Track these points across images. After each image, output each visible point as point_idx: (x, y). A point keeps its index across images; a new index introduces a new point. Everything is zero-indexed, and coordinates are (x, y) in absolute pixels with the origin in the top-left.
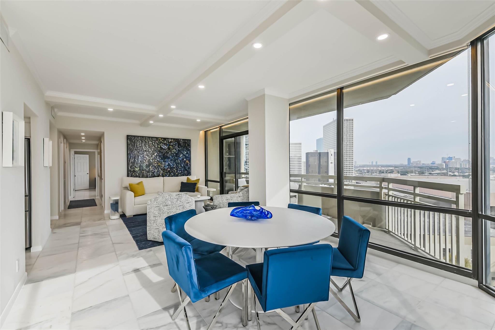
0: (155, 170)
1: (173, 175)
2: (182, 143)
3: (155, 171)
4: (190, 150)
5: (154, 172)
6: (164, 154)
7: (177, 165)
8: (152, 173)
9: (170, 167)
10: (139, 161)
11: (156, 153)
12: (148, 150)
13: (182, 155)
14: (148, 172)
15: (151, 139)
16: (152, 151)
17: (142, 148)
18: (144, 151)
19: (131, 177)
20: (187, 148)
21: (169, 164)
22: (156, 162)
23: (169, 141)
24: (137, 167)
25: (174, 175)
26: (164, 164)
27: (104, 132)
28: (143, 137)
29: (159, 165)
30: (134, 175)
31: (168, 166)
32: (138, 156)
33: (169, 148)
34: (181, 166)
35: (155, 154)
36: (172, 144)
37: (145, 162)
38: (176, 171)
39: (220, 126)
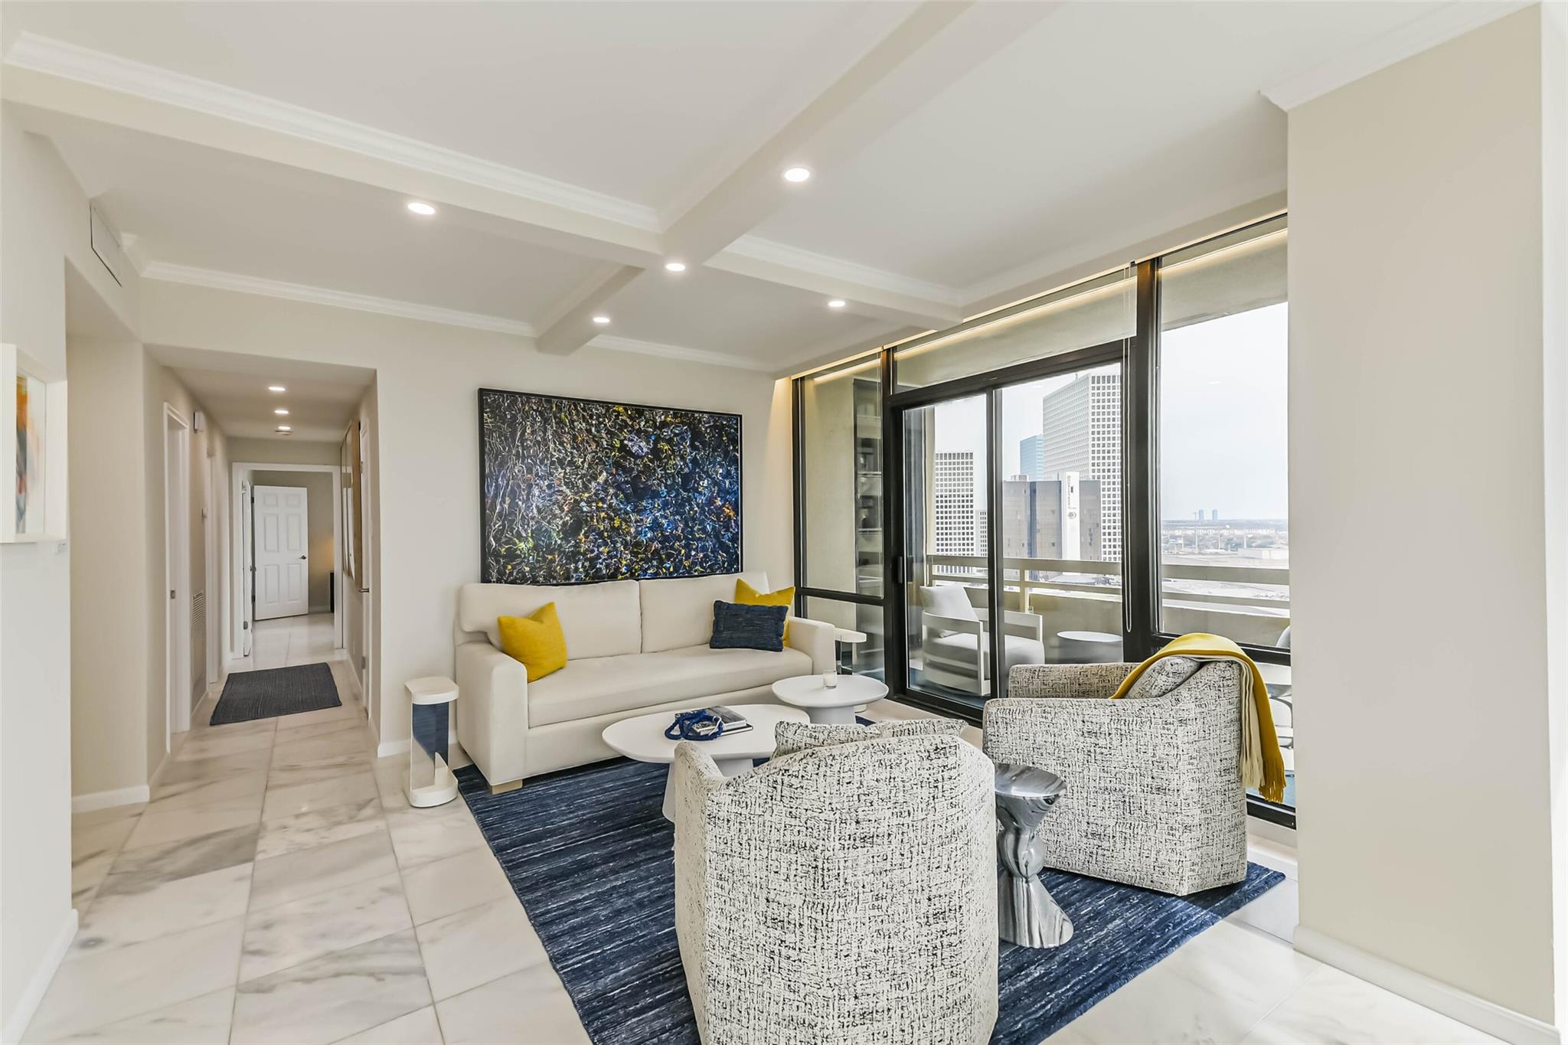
0: (601, 549)
1: (671, 569)
2: (706, 428)
3: (602, 553)
4: (736, 462)
5: (598, 557)
6: (638, 477)
7: (686, 525)
8: (587, 564)
9: (662, 534)
10: (535, 511)
11: (605, 474)
12: (573, 457)
13: (706, 481)
14: (573, 557)
15: (584, 410)
16: (586, 465)
17: (547, 450)
18: (553, 463)
19: (499, 581)
20: (726, 453)
21: (655, 519)
22: (603, 514)
23: (655, 422)
24: (524, 535)
25: (676, 570)
26: (636, 521)
27: (375, 372)
28: (549, 399)
29: (616, 525)
30: (511, 574)
31: (651, 529)
32: (530, 486)
33: (656, 452)
34: (704, 530)
35: (601, 479)
36: (666, 433)
37: (557, 512)
38: (683, 551)
39: (888, 350)
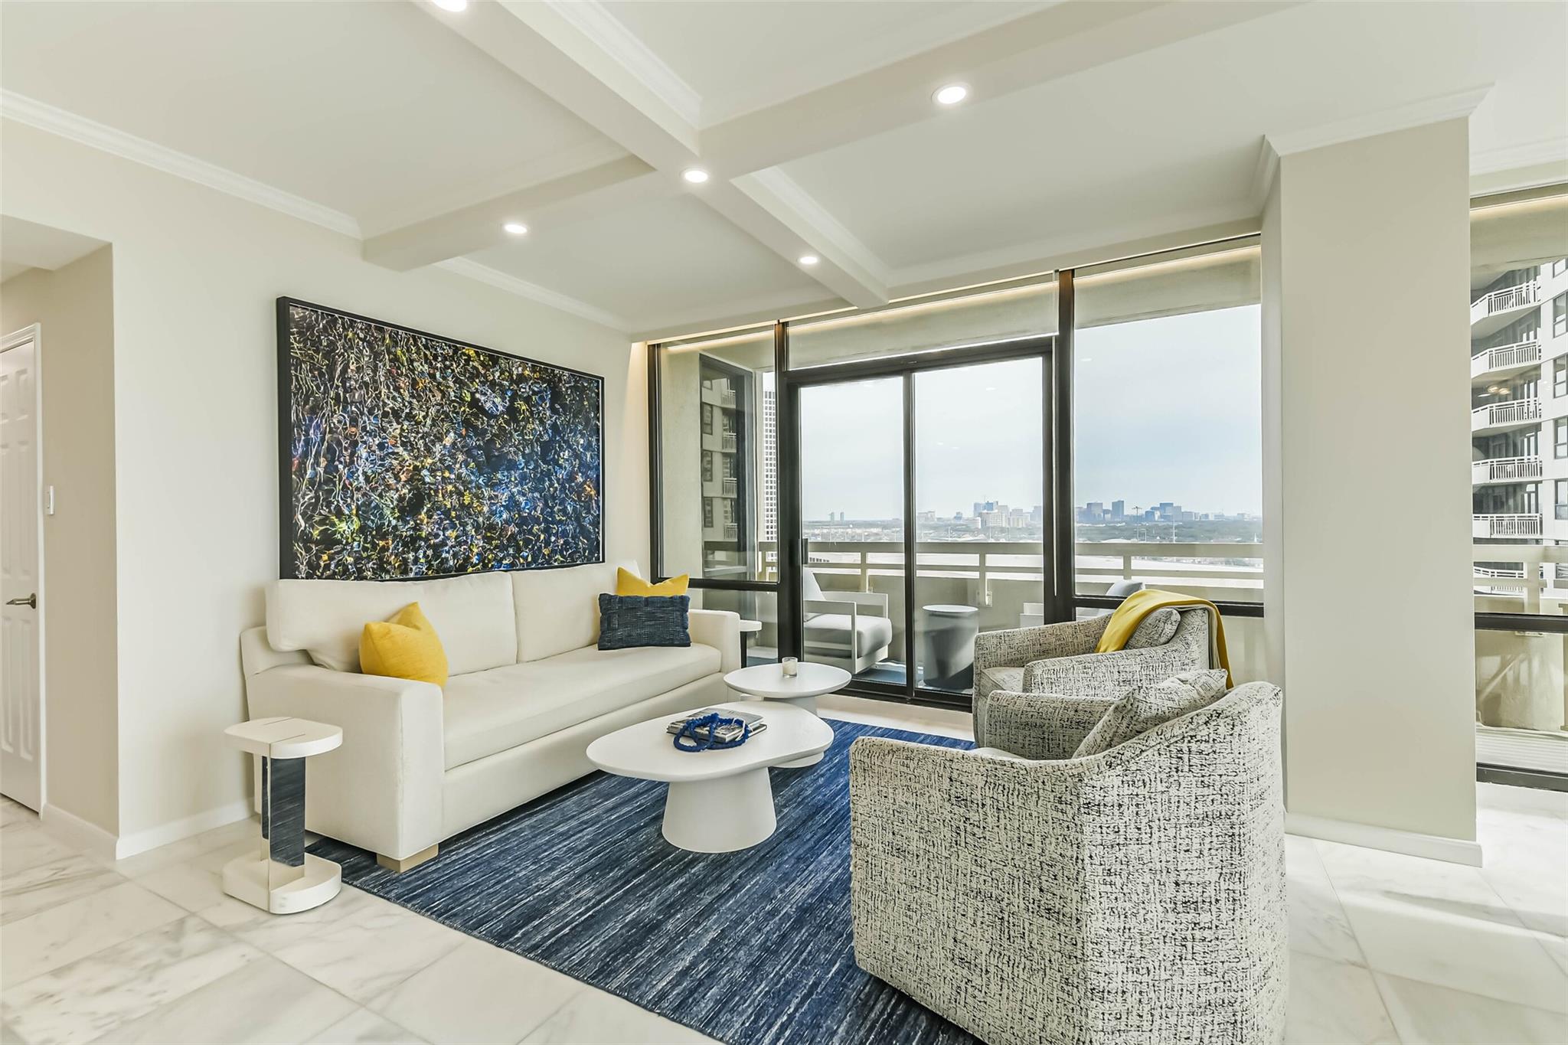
0: (448, 533)
1: (530, 559)
2: (567, 389)
3: (448, 538)
4: (597, 432)
5: (443, 544)
6: (491, 441)
7: (546, 505)
8: (430, 552)
9: (519, 515)
10: (361, 478)
11: (452, 434)
12: (412, 409)
13: (567, 452)
14: (412, 543)
15: (426, 347)
16: (429, 422)
17: (378, 397)
18: (385, 415)
19: (309, 576)
20: (588, 421)
21: (512, 497)
22: (450, 488)
23: (511, 375)
24: (347, 512)
25: (534, 560)
26: (490, 498)
27: (110, 247)
28: (380, 326)
29: (466, 502)
30: (327, 567)
31: (506, 507)
32: (354, 444)
33: (512, 411)
34: (564, 511)
35: (448, 440)
36: (525, 389)
37: (392, 481)
38: (542, 537)
